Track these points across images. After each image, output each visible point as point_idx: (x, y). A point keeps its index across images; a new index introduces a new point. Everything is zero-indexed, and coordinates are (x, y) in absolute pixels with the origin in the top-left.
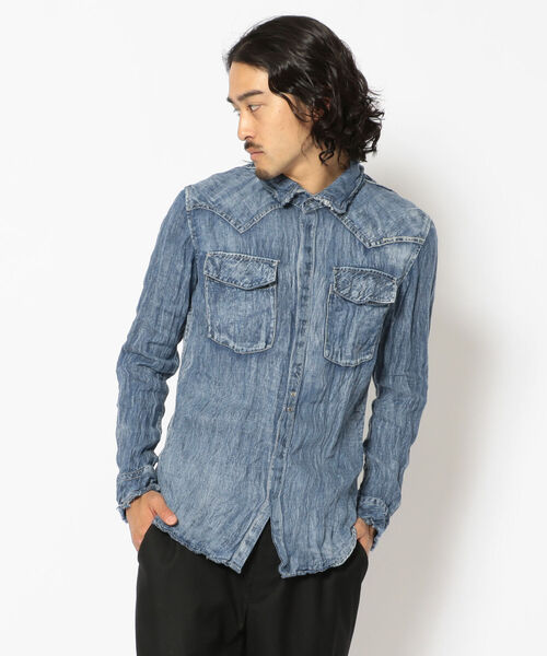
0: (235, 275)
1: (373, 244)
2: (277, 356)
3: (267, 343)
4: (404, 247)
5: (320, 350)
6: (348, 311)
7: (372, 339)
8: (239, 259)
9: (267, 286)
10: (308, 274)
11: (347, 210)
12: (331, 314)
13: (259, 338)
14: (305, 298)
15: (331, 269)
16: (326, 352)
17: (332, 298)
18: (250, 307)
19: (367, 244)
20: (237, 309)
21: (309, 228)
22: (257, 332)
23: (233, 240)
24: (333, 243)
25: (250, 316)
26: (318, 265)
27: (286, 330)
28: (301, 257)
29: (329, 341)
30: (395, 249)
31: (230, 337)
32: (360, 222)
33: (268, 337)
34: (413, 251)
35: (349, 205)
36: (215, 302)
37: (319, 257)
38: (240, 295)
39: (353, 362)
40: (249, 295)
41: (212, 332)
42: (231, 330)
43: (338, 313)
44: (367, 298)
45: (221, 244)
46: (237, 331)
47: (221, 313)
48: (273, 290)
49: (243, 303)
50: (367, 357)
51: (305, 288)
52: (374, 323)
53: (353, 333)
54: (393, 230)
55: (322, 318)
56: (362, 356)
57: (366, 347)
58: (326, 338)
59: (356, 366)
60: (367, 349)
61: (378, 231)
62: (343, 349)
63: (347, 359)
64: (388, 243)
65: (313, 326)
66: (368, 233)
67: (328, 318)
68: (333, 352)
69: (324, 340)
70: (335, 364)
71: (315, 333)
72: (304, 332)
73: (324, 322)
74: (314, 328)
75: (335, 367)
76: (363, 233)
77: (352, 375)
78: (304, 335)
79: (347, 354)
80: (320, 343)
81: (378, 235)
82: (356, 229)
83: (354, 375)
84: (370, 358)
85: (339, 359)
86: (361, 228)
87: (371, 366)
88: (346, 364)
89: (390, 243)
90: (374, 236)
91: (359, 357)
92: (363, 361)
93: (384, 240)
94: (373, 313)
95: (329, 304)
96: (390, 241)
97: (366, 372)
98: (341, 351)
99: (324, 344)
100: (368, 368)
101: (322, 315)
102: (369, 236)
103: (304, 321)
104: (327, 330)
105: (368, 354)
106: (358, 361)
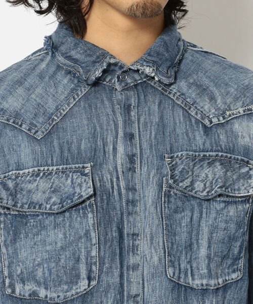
0: (38, 197)
1: (215, 121)
2: (106, 292)
3: (90, 279)
5: (161, 269)
6: (192, 211)
7: (236, 251)
8: (38, 175)
9: (84, 202)
10: (132, 170)
11: (176, 79)
12: (169, 218)
13: (78, 276)
14: (133, 203)
15: (162, 158)
16: (170, 271)
17: (168, 195)
18: (61, 236)
19: (207, 122)
20: (44, 242)
21: (127, 108)
22: (73, 269)
23: (28, 151)
24: (162, 125)
25: (62, 248)
26: (145, 156)
27: (113, 254)
28: (121, 149)
29: (171, 255)
30: (245, 123)
31: (39, 284)
32: (192, 94)
33: (90, 271)
35: (176, 73)
36: (14, 241)
37: (145, 145)
38: (47, 222)
39: (212, 282)
40: (60, 219)
41: (12, 286)
42: (39, 273)
43: (179, 216)
44: (217, 190)
45: (13, 161)
46: (47, 274)
47: (23, 254)
48: (91, 206)
49: (52, 233)
50: (234, 276)
51: (131, 189)
52: (232, 226)
53: (204, 243)
54: (236, 99)
55: (158, 225)
56: (225, 275)
57: (229, 262)
58: (167, 252)
59: (217, 289)
60: (233, 264)
61: (217, 103)
62: (194, 265)
63: (202, 278)
64: (233, 117)
65: (147, 240)
66: (206, 107)
67: (166, 224)
68: (180, 270)
69: (165, 256)
70: (185, 286)
71: (151, 247)
72: (137, 250)
73: (160, 230)
74: (149, 241)
75: (186, 290)
76: (198, 108)
77: (214, 300)
78: (138, 254)
79: (201, 272)
80: (160, 260)
81: (219, 109)
82: (189, 103)
83: (218, 301)
84: (238, 276)
85: (190, 279)
86: (195, 102)
87: (241, 289)
88: (202, 285)
89: (237, 117)
90: (214, 110)
91: (221, 275)
92: (228, 282)
93: (228, 113)
94: (229, 212)
95: (164, 205)
96: (237, 114)
97: (235, 297)
98: (191, 267)
99: (165, 261)
100: (238, 292)
101: (156, 221)
102: (207, 110)
103: (133, 235)
104: (167, 240)
105: (234, 271)
106: (220, 281)
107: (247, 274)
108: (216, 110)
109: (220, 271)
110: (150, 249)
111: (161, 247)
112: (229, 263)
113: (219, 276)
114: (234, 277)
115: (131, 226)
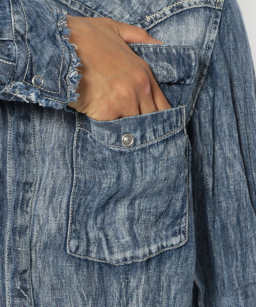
4: (190, 20)
5: (59, 240)
7: (178, 205)
34: (207, 23)
39: (140, 252)
50: (175, 241)
52: (174, 171)
55: (65, 178)
56: (162, 239)
57: (168, 221)
58: (70, 218)
59: (149, 260)
60: (173, 224)
61: (132, 5)
62: (110, 233)
63: (124, 250)
64: (156, 23)
65: (45, 195)
66: (116, 12)
67: (77, 178)
68: (88, 240)
69: (67, 224)
70: (99, 263)
71: (48, 207)
72: (27, 206)
73: (68, 186)
74: (47, 198)
75: (101, 268)
76: (105, 13)
77: (143, 277)
78: (27, 212)
79: (122, 241)
80: (60, 229)
81: (135, 12)
82: (91, 8)
83: (148, 278)
84: (180, 242)
85: (107, 252)
86: (100, 5)
87: (186, 260)
88: (125, 259)
89: (161, 22)
90: (128, 15)
91: (154, 240)
92: (165, 250)
93: (148, 18)
94: (169, 153)
95: (76, 151)
96: (161, 18)
97: (179, 271)
98: (106, 236)
99: (67, 231)
100: (182, 264)
101: (63, 172)
102: (119, 16)
103: (26, 184)
104: (73, 201)
105: (175, 234)
106: (154, 248)
107: (194, 240)
108: (131, 15)
109: (153, 234)
110: (47, 208)
111: (63, 211)
112: (168, 223)
113: (152, 241)
114: (174, 243)
115: (23, 171)
